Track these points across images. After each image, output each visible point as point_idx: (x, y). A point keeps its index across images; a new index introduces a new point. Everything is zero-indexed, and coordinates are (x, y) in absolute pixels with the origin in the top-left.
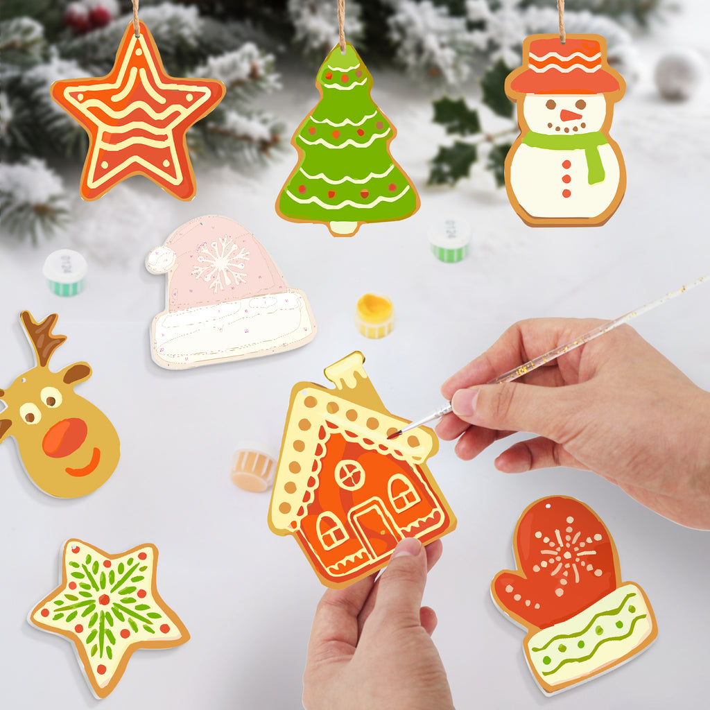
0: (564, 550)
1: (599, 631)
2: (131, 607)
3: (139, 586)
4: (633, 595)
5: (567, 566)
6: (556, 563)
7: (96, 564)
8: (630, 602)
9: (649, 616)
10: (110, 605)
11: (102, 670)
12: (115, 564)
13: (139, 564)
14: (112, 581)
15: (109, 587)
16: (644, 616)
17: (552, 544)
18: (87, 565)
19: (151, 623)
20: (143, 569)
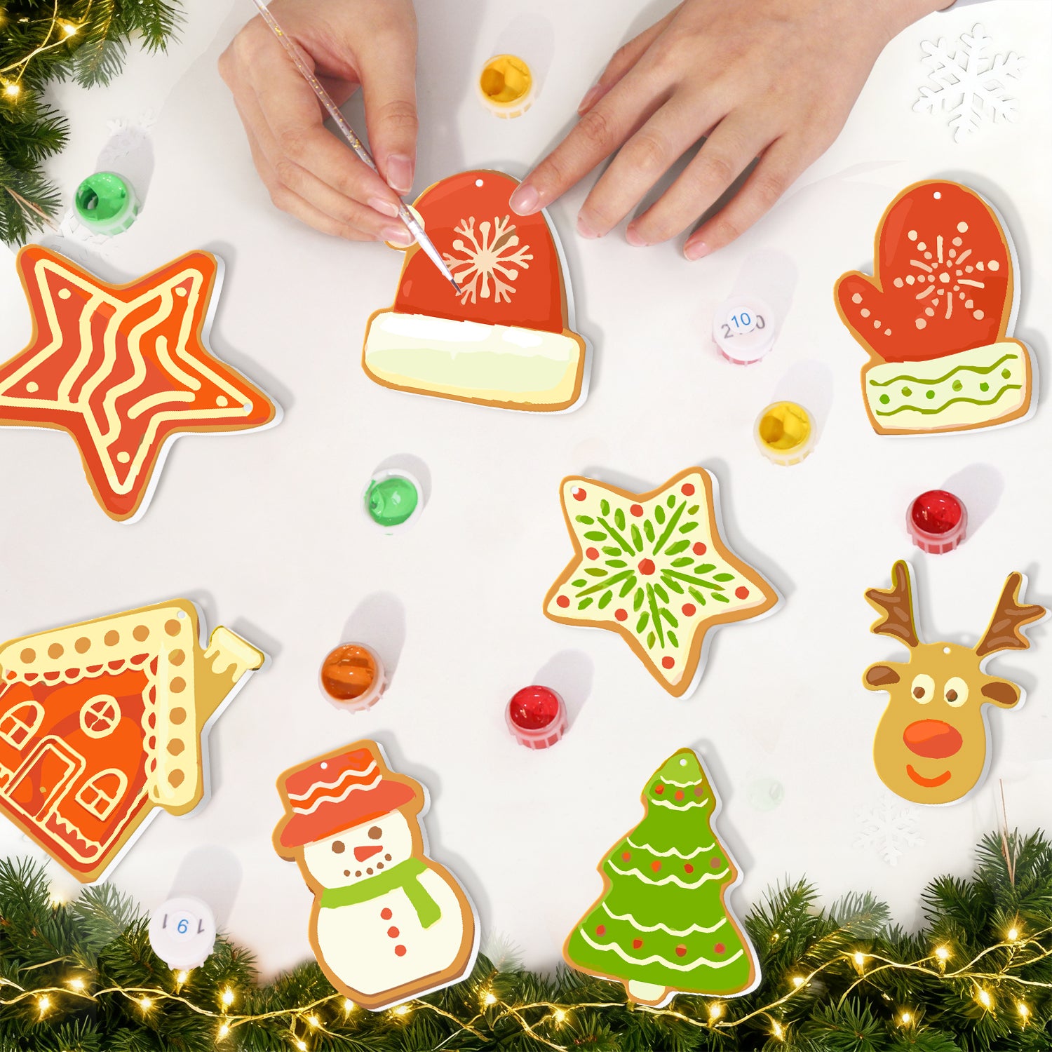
0: (942, 268)
1: (958, 386)
2: (688, 570)
3: (694, 537)
4: (1015, 357)
5: (941, 292)
6: (927, 284)
7: (619, 513)
8: (1007, 365)
9: (1024, 389)
10: (658, 573)
11: (668, 663)
12: (649, 508)
13: (685, 503)
14: (651, 537)
15: (649, 547)
16: (1018, 387)
17: (928, 256)
18: (605, 518)
19: (721, 589)
20: (694, 510)
